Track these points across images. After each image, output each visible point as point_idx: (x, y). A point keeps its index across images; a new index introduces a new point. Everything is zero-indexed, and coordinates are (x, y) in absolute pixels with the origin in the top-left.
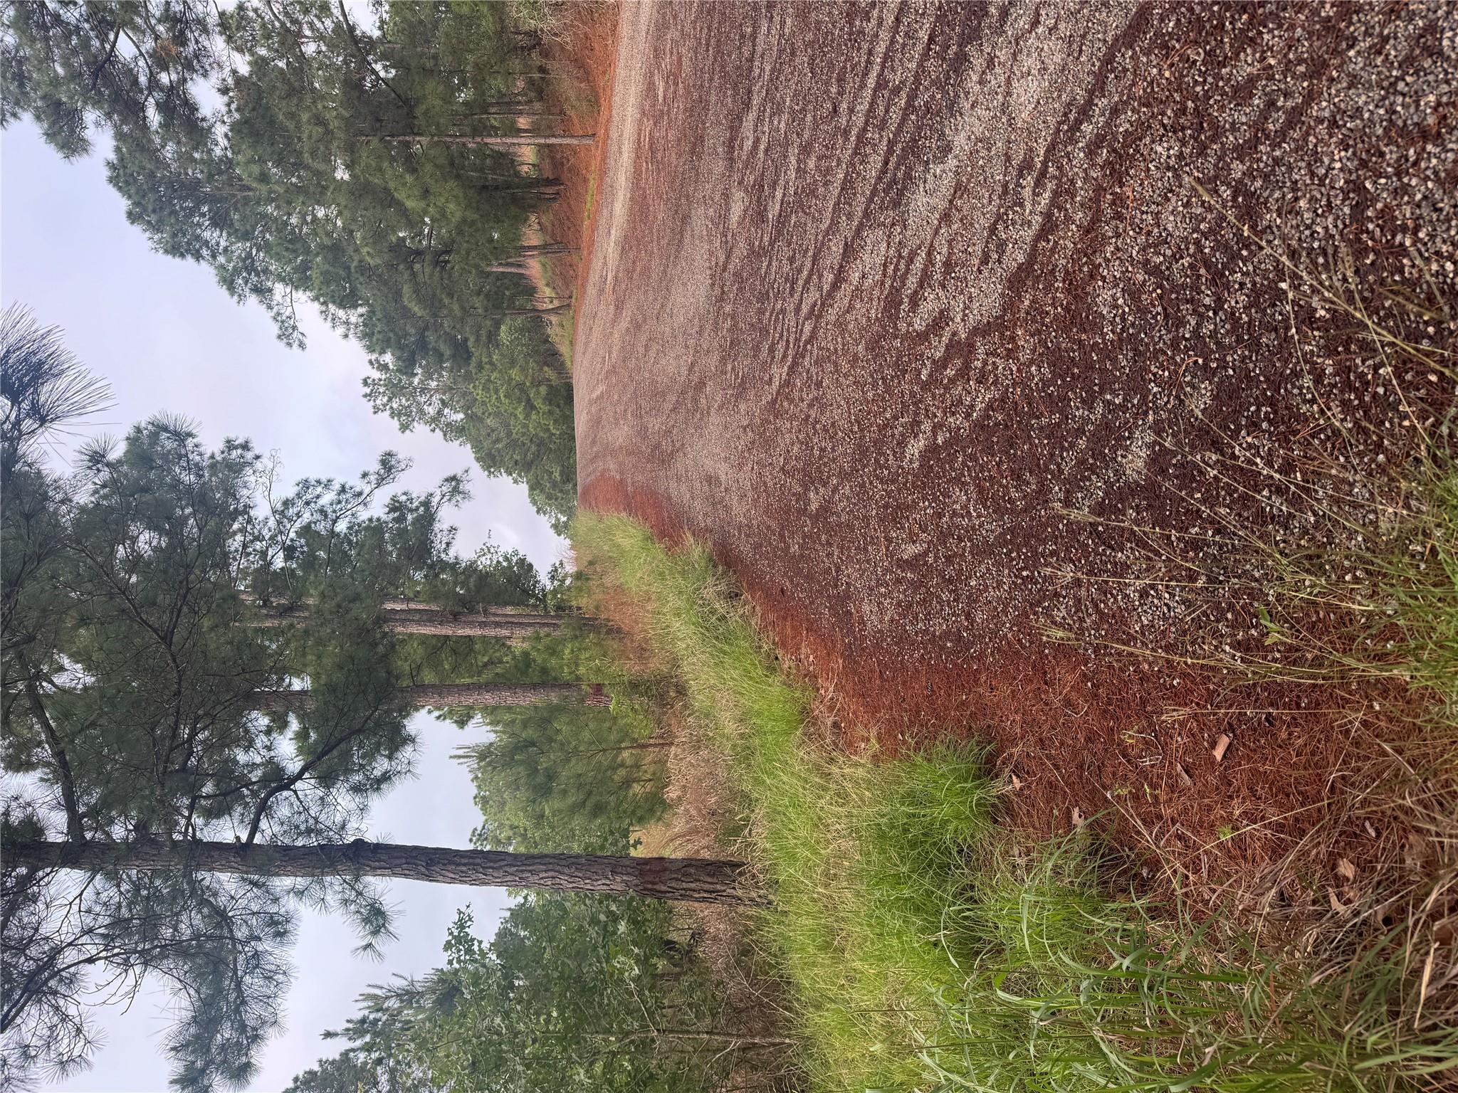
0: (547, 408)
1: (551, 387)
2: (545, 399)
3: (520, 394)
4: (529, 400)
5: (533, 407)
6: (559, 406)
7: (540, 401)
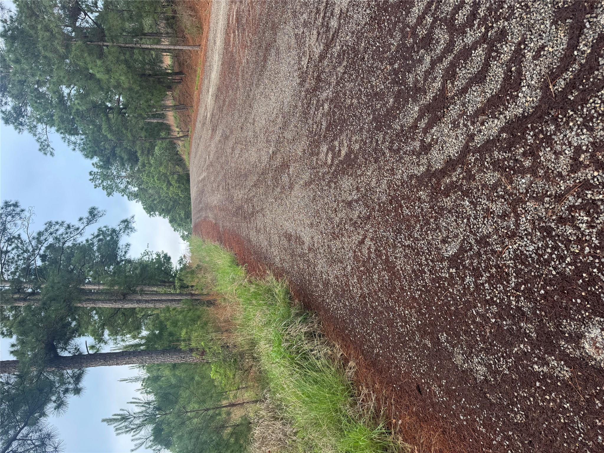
0: (177, 185)
1: (179, 175)
2: (176, 181)
3: (164, 178)
4: (169, 181)
5: (171, 185)
6: (183, 184)
7: (174, 181)
